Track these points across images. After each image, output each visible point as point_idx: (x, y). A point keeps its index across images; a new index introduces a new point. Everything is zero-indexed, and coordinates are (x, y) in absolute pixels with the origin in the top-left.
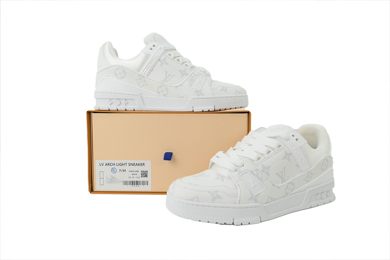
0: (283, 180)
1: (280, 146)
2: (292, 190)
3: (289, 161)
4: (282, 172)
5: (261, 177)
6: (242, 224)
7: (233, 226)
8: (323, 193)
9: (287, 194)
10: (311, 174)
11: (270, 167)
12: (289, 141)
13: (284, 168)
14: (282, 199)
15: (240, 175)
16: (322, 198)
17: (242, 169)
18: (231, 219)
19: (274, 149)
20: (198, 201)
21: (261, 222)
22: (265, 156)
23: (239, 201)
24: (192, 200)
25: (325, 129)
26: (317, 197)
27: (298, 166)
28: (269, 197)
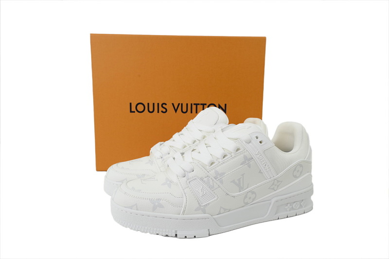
0: (241, 189)
1: (238, 150)
2: (253, 200)
3: (249, 166)
4: (239, 180)
5: (212, 185)
6: (186, 237)
7: (176, 238)
8: (295, 203)
9: (247, 204)
10: (278, 181)
11: (225, 173)
12: (250, 144)
13: (243, 175)
14: (239, 209)
15: (188, 182)
16: (293, 209)
17: (191, 175)
18: (174, 231)
19: (232, 153)
20: (137, 210)
21: (209, 235)
22: (220, 160)
23: (184, 211)
24: (131, 208)
25: (303, 127)
26: (286, 207)
27: (260, 172)
28: (221, 207)
